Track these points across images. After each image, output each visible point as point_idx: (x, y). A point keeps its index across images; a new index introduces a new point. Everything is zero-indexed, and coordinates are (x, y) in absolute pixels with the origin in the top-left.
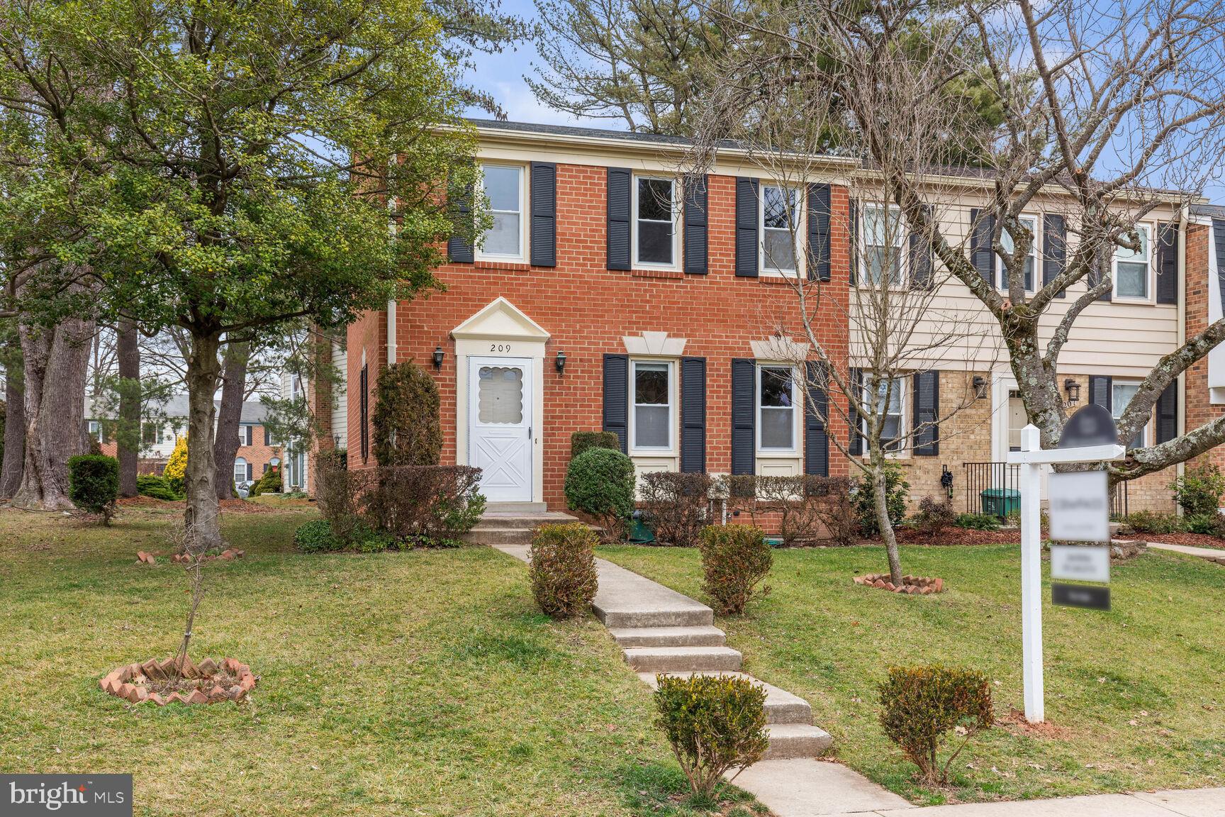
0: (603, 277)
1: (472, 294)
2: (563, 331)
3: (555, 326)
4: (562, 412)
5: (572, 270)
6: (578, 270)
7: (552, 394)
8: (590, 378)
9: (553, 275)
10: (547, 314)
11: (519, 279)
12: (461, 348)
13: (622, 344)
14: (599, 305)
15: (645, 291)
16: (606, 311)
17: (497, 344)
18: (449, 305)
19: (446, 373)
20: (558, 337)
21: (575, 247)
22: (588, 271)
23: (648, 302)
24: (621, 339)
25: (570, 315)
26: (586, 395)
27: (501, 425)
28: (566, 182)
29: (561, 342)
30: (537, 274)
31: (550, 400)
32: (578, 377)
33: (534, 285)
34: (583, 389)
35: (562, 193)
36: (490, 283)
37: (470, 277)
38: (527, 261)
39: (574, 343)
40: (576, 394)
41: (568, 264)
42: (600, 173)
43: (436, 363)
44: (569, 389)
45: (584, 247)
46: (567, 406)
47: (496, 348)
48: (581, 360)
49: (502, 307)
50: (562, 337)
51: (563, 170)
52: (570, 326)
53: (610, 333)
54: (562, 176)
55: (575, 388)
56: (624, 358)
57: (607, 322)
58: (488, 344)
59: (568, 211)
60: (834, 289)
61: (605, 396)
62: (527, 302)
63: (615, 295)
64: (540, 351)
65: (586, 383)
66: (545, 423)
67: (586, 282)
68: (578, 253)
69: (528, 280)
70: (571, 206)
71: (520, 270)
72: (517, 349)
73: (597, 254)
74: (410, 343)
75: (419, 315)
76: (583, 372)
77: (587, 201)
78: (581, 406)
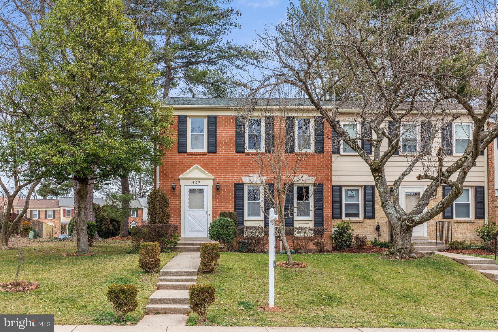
0: (234, 155)
1: (187, 163)
2: (220, 176)
3: (217, 174)
4: (219, 204)
5: (223, 153)
6: (225, 153)
7: (215, 198)
8: (229, 192)
9: (216, 155)
10: (213, 170)
11: (203, 158)
12: (182, 182)
13: (241, 179)
14: (233, 166)
15: (250, 160)
16: (235, 168)
17: (195, 181)
18: (178, 168)
19: (177, 192)
20: (217, 178)
21: (224, 145)
22: (229, 153)
23: (251, 164)
24: (241, 178)
25: (222, 170)
26: (228, 198)
27: (196, 209)
28: (220, 122)
29: (218, 180)
30: (210, 155)
31: (215, 200)
32: (225, 192)
33: (209, 160)
34: (227, 196)
35: (219, 126)
36: (193, 160)
37: (186, 158)
38: (206, 151)
39: (224, 180)
40: (224, 198)
41: (221, 151)
42: (233, 118)
43: (174, 189)
44: (222, 196)
45: (227, 145)
46: (221, 202)
47: (195, 182)
48: (226, 186)
49: (197, 168)
50: (219, 177)
51: (219, 118)
52: (222, 174)
53: (237, 175)
54: (219, 120)
55: (224, 196)
56: (242, 185)
57: (236, 172)
58: (192, 181)
59: (221, 132)
60: (326, 156)
61: (235, 198)
62: (206, 166)
63: (239, 162)
64: (211, 183)
65: (228, 194)
66: (213, 209)
67: (228, 158)
68: (225, 147)
69: (207, 158)
70: (222, 130)
71: (203, 154)
72: (202, 182)
73: (232, 147)
74: (164, 182)
75: (167, 172)
76: (227, 190)
77: (228, 128)
78: (226, 202)
